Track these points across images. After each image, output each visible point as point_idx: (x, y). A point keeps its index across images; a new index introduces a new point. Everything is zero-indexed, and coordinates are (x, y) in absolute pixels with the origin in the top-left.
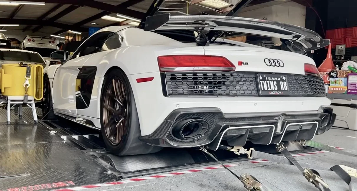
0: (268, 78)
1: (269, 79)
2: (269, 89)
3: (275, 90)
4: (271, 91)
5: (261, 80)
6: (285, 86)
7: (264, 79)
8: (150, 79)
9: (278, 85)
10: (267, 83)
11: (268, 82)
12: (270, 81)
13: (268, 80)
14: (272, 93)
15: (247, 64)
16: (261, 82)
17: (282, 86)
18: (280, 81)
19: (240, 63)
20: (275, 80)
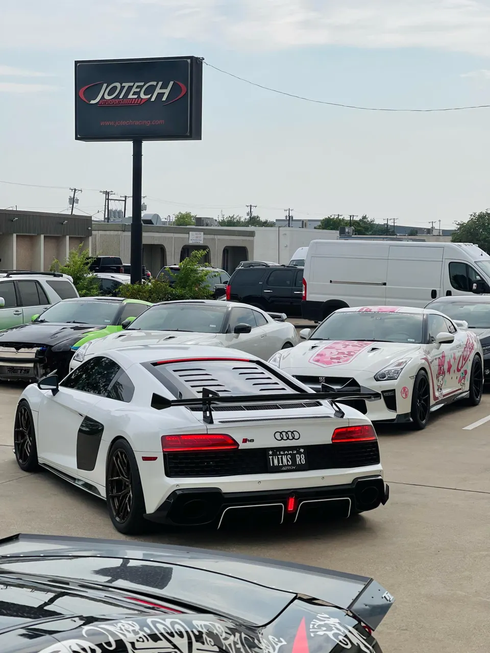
0: (280, 453)
1: (282, 453)
2: (281, 464)
3: (288, 465)
4: (283, 466)
5: (271, 455)
6: (303, 459)
7: (274, 454)
8: (155, 459)
9: (293, 458)
10: (278, 458)
11: (280, 457)
12: (282, 455)
13: (280, 454)
14: (284, 469)
15: (252, 441)
16: (271, 457)
17: (298, 460)
18: (297, 454)
19: (245, 441)
20: (290, 454)
